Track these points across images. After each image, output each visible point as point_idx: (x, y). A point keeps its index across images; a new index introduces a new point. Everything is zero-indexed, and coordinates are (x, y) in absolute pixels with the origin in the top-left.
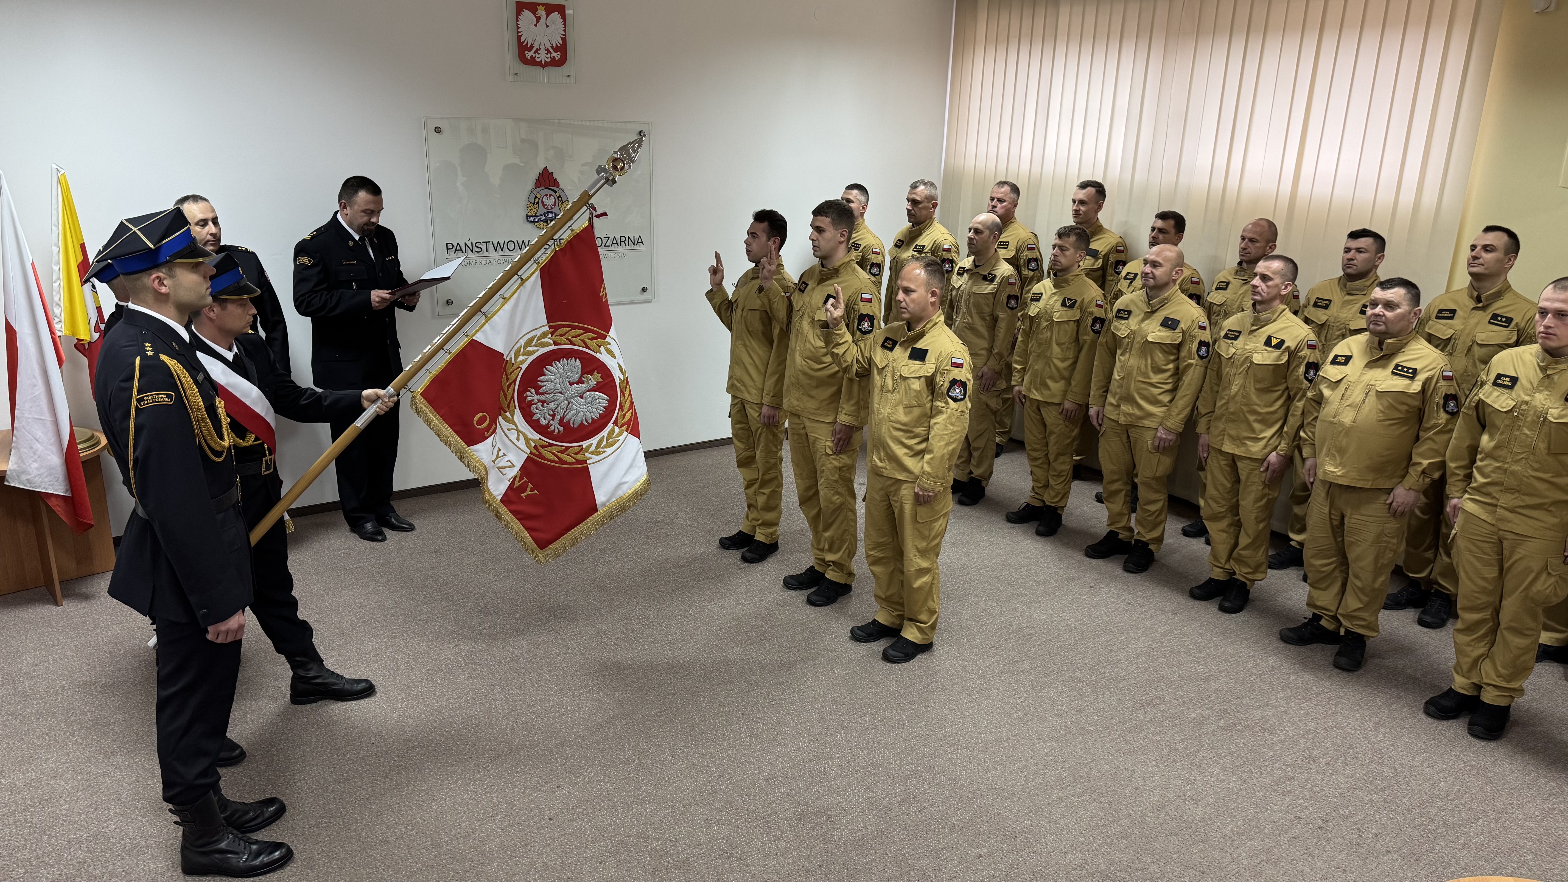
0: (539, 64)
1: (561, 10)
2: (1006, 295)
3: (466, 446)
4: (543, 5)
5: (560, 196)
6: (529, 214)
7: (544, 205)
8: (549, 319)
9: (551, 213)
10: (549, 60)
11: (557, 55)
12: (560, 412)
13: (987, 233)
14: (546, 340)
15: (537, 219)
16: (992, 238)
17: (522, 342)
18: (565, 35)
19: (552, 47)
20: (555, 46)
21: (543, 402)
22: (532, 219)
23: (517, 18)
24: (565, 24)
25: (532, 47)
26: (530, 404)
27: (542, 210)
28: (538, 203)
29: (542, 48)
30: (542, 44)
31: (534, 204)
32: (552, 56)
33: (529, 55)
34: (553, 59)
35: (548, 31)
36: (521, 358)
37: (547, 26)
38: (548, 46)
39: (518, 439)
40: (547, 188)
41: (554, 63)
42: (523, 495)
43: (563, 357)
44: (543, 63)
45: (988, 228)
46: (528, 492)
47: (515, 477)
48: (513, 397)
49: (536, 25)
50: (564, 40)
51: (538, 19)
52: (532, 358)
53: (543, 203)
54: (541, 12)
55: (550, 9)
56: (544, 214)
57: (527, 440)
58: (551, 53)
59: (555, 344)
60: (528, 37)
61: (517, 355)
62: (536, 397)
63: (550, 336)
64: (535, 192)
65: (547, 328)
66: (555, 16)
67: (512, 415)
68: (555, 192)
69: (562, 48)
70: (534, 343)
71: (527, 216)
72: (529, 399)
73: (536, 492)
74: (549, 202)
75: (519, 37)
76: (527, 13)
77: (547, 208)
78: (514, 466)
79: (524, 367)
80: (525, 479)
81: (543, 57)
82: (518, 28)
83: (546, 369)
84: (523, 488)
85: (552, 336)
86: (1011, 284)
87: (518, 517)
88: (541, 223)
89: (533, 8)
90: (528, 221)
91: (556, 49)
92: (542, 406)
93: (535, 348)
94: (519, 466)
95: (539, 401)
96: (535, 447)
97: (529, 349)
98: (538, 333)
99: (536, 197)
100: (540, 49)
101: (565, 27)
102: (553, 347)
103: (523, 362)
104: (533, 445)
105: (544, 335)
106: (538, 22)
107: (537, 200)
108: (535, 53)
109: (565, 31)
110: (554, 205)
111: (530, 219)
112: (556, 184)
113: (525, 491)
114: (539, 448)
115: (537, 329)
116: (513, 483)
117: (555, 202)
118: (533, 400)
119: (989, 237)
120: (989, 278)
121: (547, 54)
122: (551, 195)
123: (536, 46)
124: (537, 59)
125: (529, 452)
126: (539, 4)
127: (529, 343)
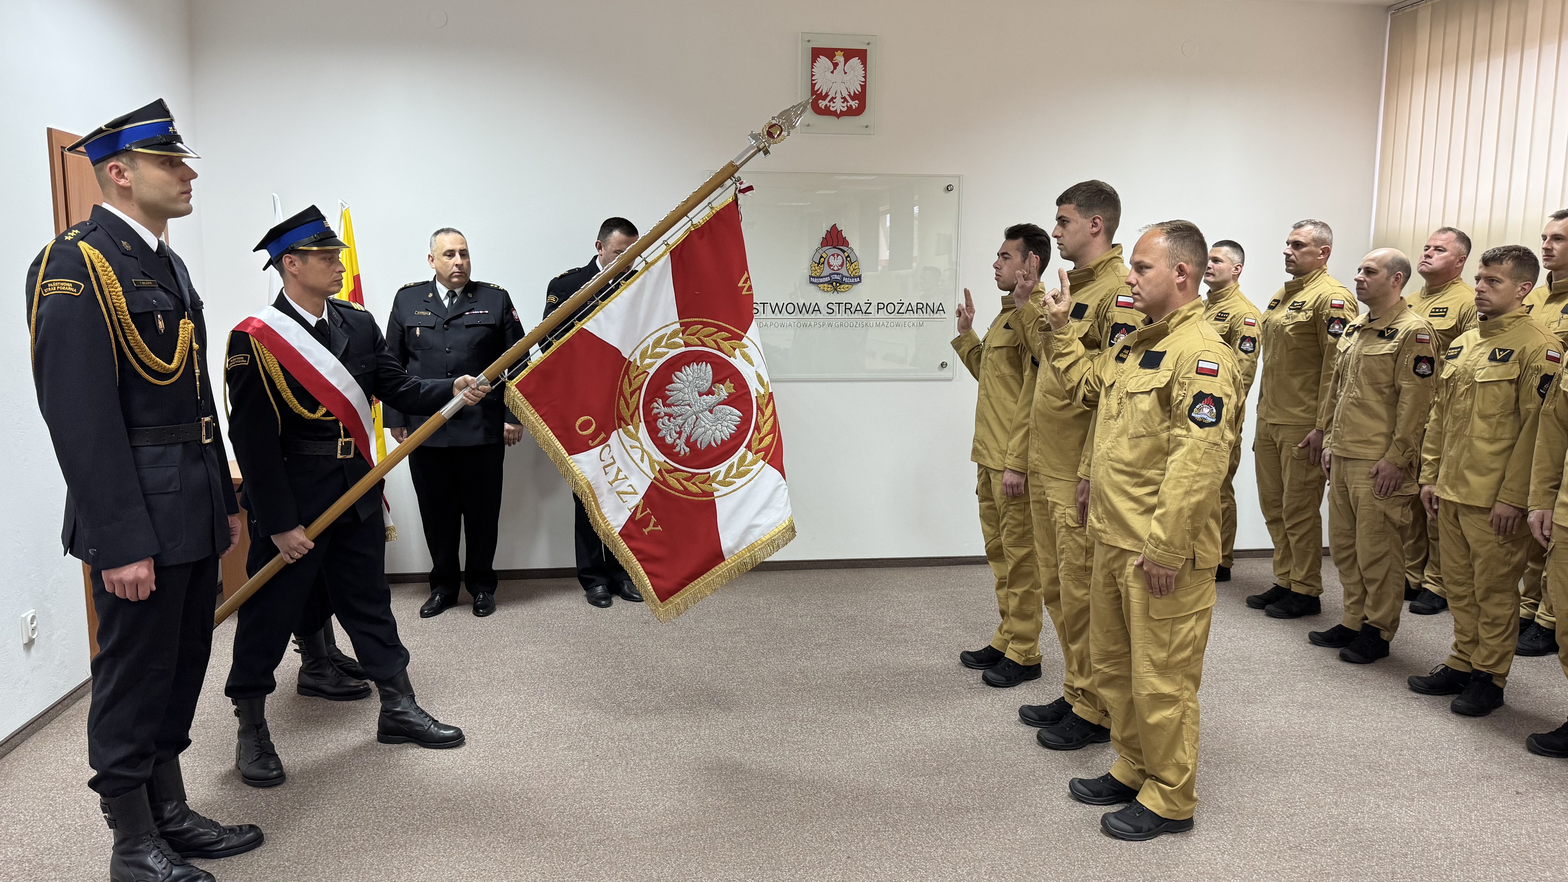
0: (834, 114)
1: (862, 55)
2: (1413, 356)
3: (567, 454)
4: (842, 50)
5: (848, 256)
6: (813, 275)
7: (830, 266)
8: (681, 315)
9: (838, 274)
10: (845, 109)
11: (854, 104)
12: (687, 429)
13: (1384, 272)
14: (677, 340)
15: (821, 280)
16: (1392, 279)
17: (650, 341)
18: (865, 82)
19: (850, 95)
20: (852, 94)
21: (670, 416)
22: (816, 280)
23: (812, 64)
24: (865, 70)
25: (827, 95)
26: (656, 417)
27: (827, 271)
28: (823, 263)
29: (839, 96)
30: (839, 92)
31: (819, 264)
32: (849, 104)
33: (822, 104)
34: (850, 108)
35: (846, 77)
36: (648, 361)
37: (846, 73)
38: (845, 94)
39: (642, 461)
40: (834, 248)
41: (851, 112)
42: (646, 531)
43: (693, 361)
44: (838, 112)
45: (1386, 266)
46: (651, 528)
47: (637, 507)
48: (637, 408)
49: (832, 72)
50: (864, 87)
51: (836, 65)
52: (660, 362)
53: (828, 263)
54: (839, 58)
55: (849, 54)
56: (830, 276)
57: (652, 462)
58: (848, 102)
59: (687, 345)
60: (822, 86)
61: (643, 356)
62: (663, 410)
63: (681, 335)
64: (821, 251)
65: (677, 326)
66: (855, 61)
67: (637, 428)
68: (844, 252)
69: (861, 97)
70: (663, 344)
71: (810, 277)
72: (655, 411)
73: (659, 528)
74: (836, 262)
75: (813, 85)
76: (823, 60)
77: (833, 269)
78: (636, 493)
79: (652, 371)
80: (649, 511)
81: (838, 106)
82: (813, 75)
83: (675, 376)
84: (645, 522)
85: (683, 335)
86: (1421, 341)
87: (639, 557)
88: (825, 285)
89: (830, 53)
90: (811, 282)
91: (853, 98)
92: (669, 420)
93: (665, 350)
94: (642, 493)
95: (666, 414)
96: (660, 471)
97: (658, 350)
98: (669, 331)
99: (822, 257)
100: (835, 98)
101: (866, 73)
102: (683, 349)
103: (651, 365)
104: (658, 468)
105: (674, 334)
106: (835, 68)
107: (822, 259)
108: (829, 102)
109: (865, 77)
110: (842, 265)
111: (814, 280)
112: (845, 242)
113: (648, 526)
114: (664, 471)
115: (667, 326)
116: (634, 514)
117: (843, 263)
118: (659, 413)
119: (1388, 278)
120: (1386, 334)
121: (843, 102)
122: (838, 255)
123: (831, 95)
124: (831, 109)
125: (653, 476)
126: (837, 50)
127: (657, 343)
